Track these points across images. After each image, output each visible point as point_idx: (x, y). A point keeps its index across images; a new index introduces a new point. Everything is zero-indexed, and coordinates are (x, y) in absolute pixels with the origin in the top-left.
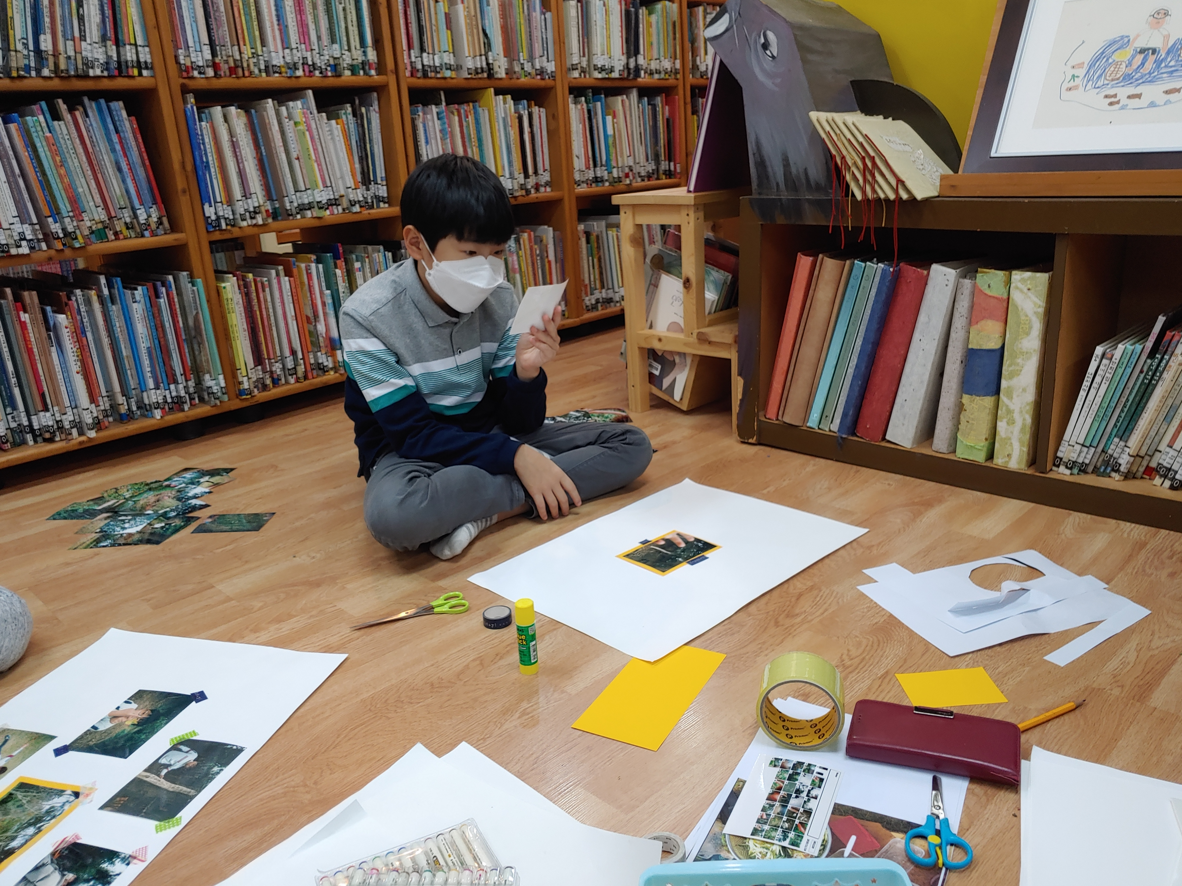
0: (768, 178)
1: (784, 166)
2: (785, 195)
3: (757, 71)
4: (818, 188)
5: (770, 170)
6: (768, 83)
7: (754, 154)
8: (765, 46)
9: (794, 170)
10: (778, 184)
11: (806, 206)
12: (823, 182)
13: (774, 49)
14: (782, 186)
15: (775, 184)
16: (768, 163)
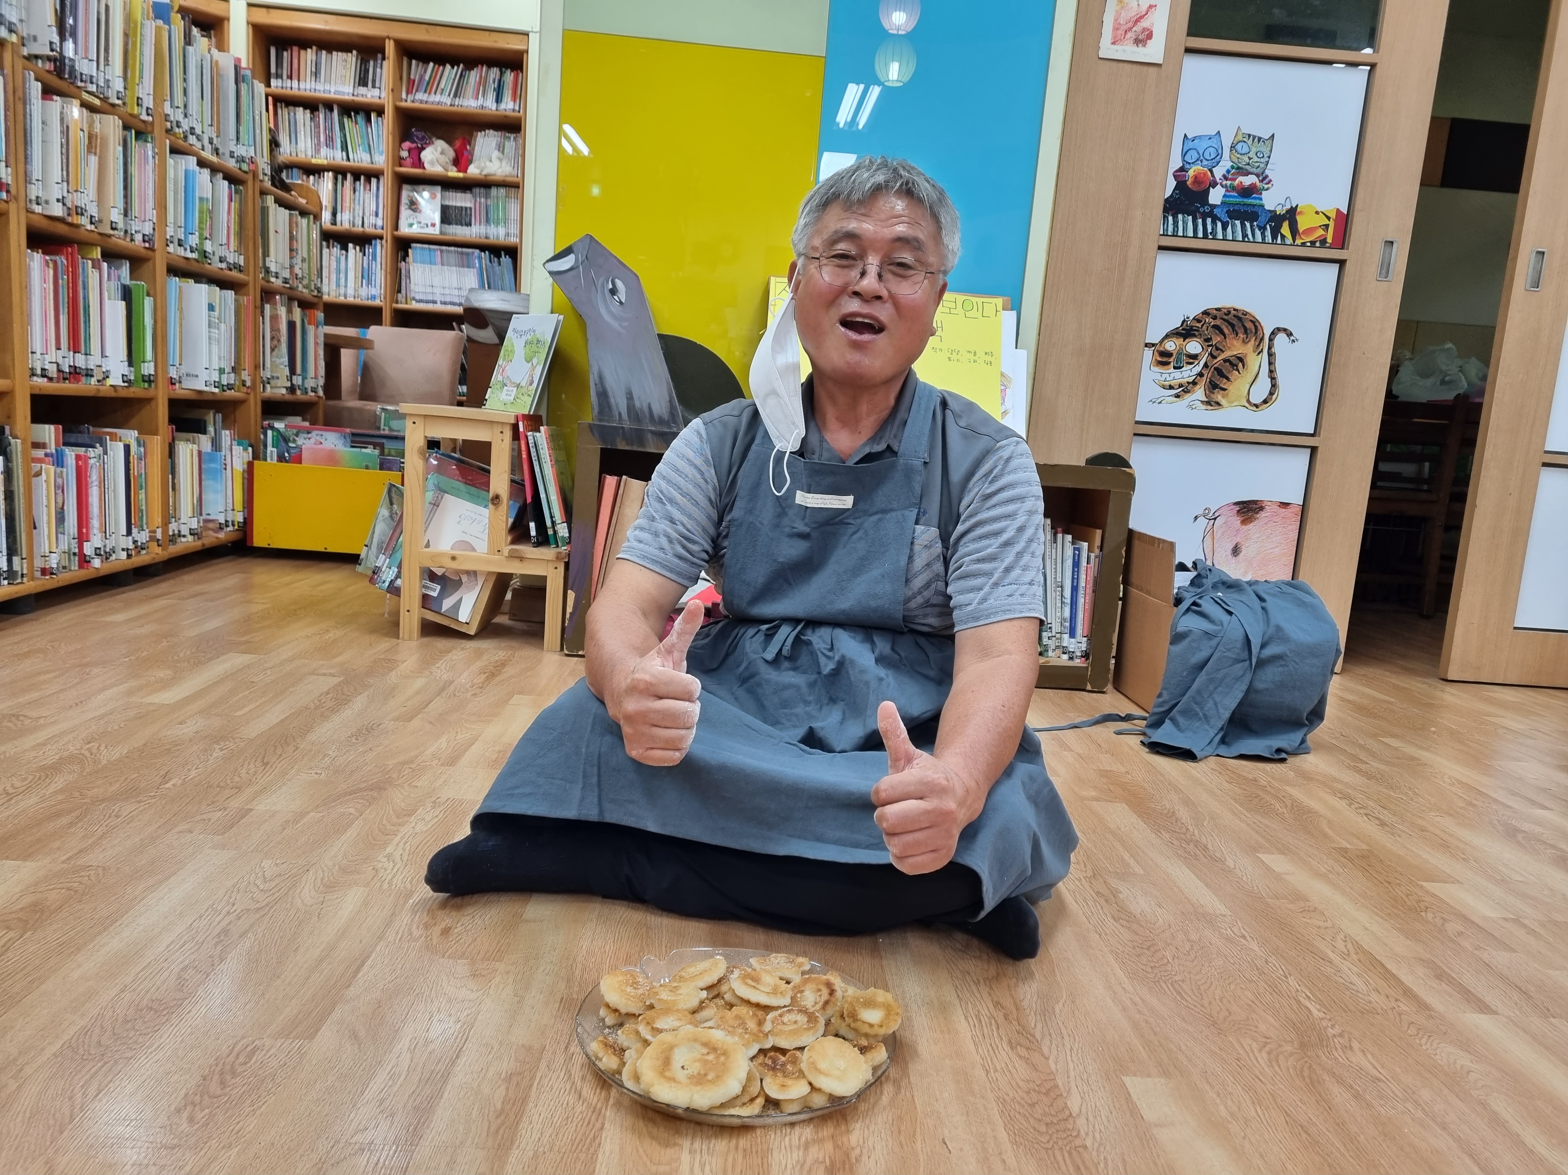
0: (609, 407)
1: (628, 399)
2: (627, 424)
3: (603, 311)
4: (661, 421)
5: (612, 400)
6: (615, 324)
7: (596, 385)
8: (614, 291)
9: (637, 404)
10: (620, 414)
11: (649, 436)
12: (666, 416)
13: (622, 295)
14: (625, 416)
15: (617, 414)
16: (610, 394)
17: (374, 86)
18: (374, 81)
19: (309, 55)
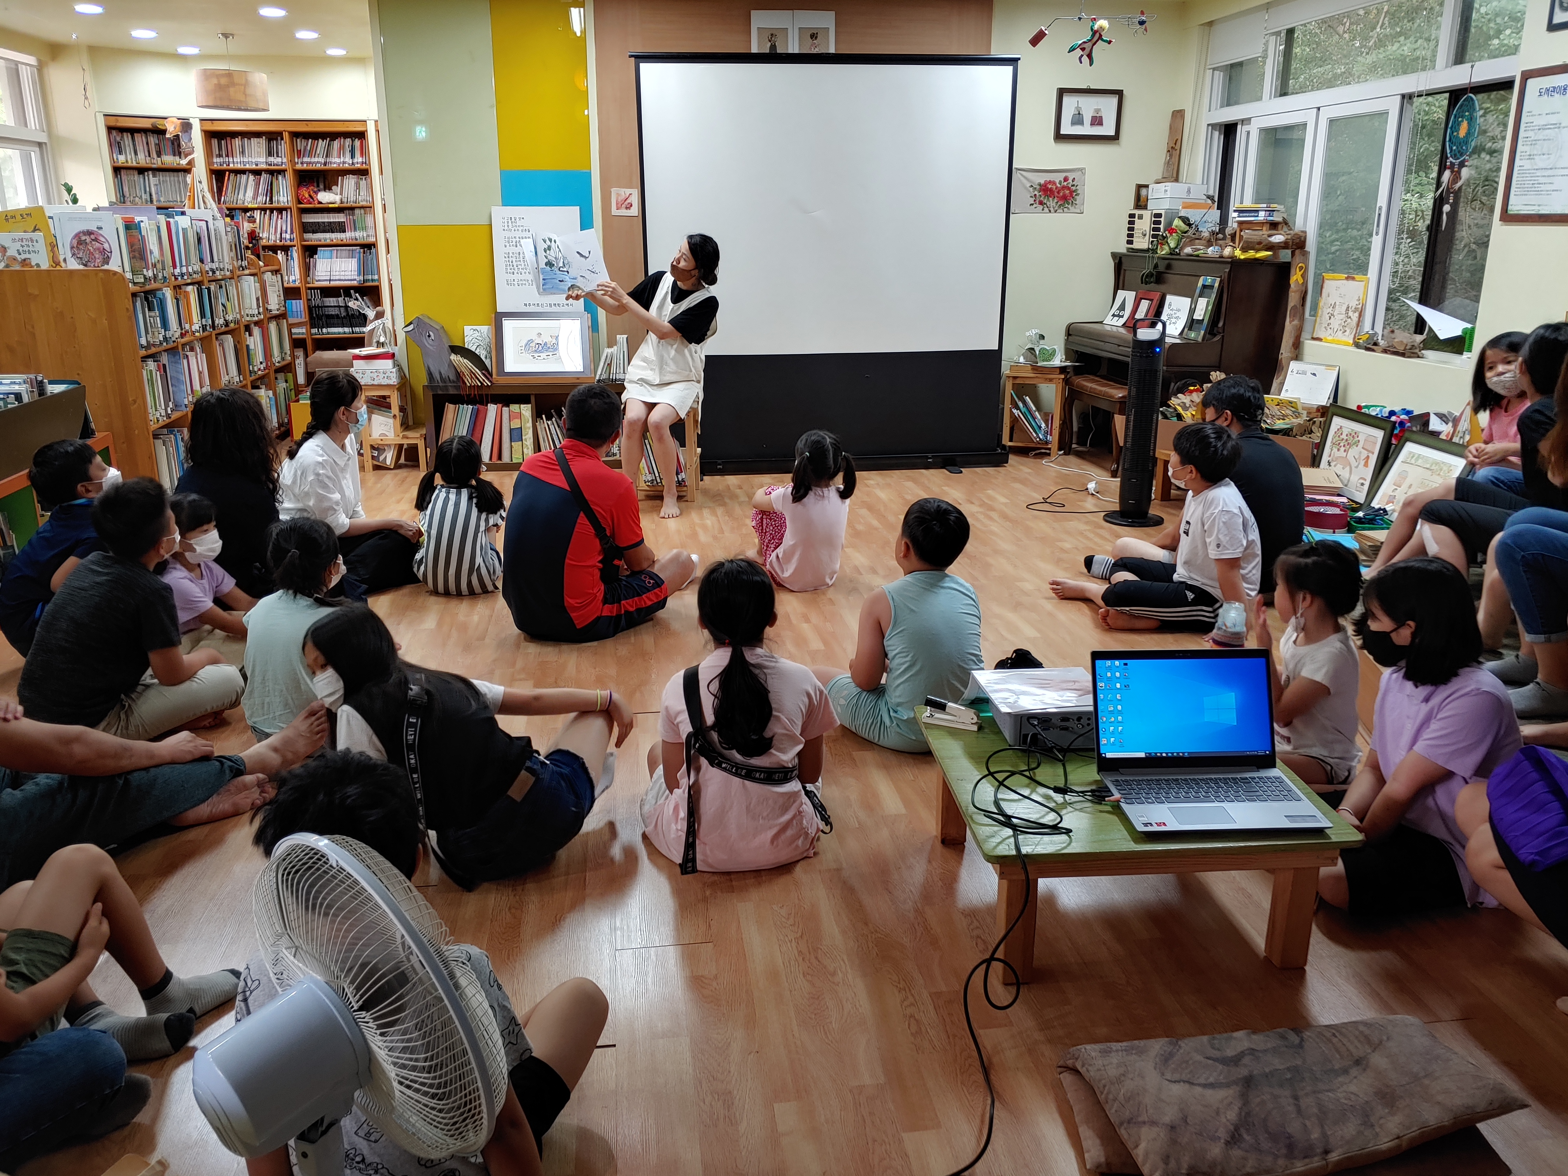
0: (433, 378)
1: (440, 375)
2: (441, 384)
3: (427, 344)
4: (454, 382)
6: (431, 348)
7: (427, 371)
8: (429, 336)
9: (444, 376)
11: (450, 388)
12: (455, 380)
13: (433, 337)
14: (440, 381)
15: (437, 381)
16: (433, 374)
17: (278, 156)
18: (277, 153)
19: (237, 142)
